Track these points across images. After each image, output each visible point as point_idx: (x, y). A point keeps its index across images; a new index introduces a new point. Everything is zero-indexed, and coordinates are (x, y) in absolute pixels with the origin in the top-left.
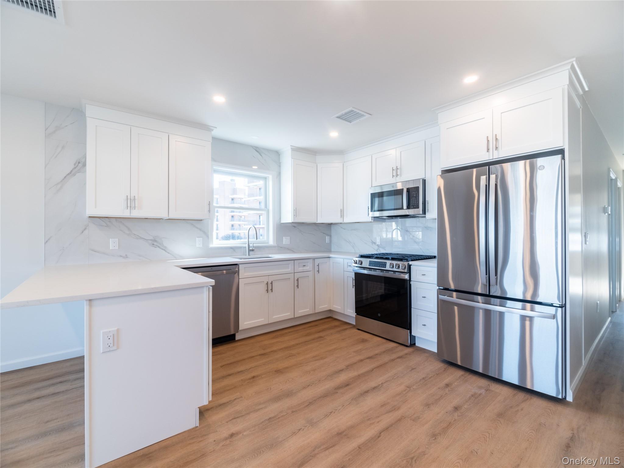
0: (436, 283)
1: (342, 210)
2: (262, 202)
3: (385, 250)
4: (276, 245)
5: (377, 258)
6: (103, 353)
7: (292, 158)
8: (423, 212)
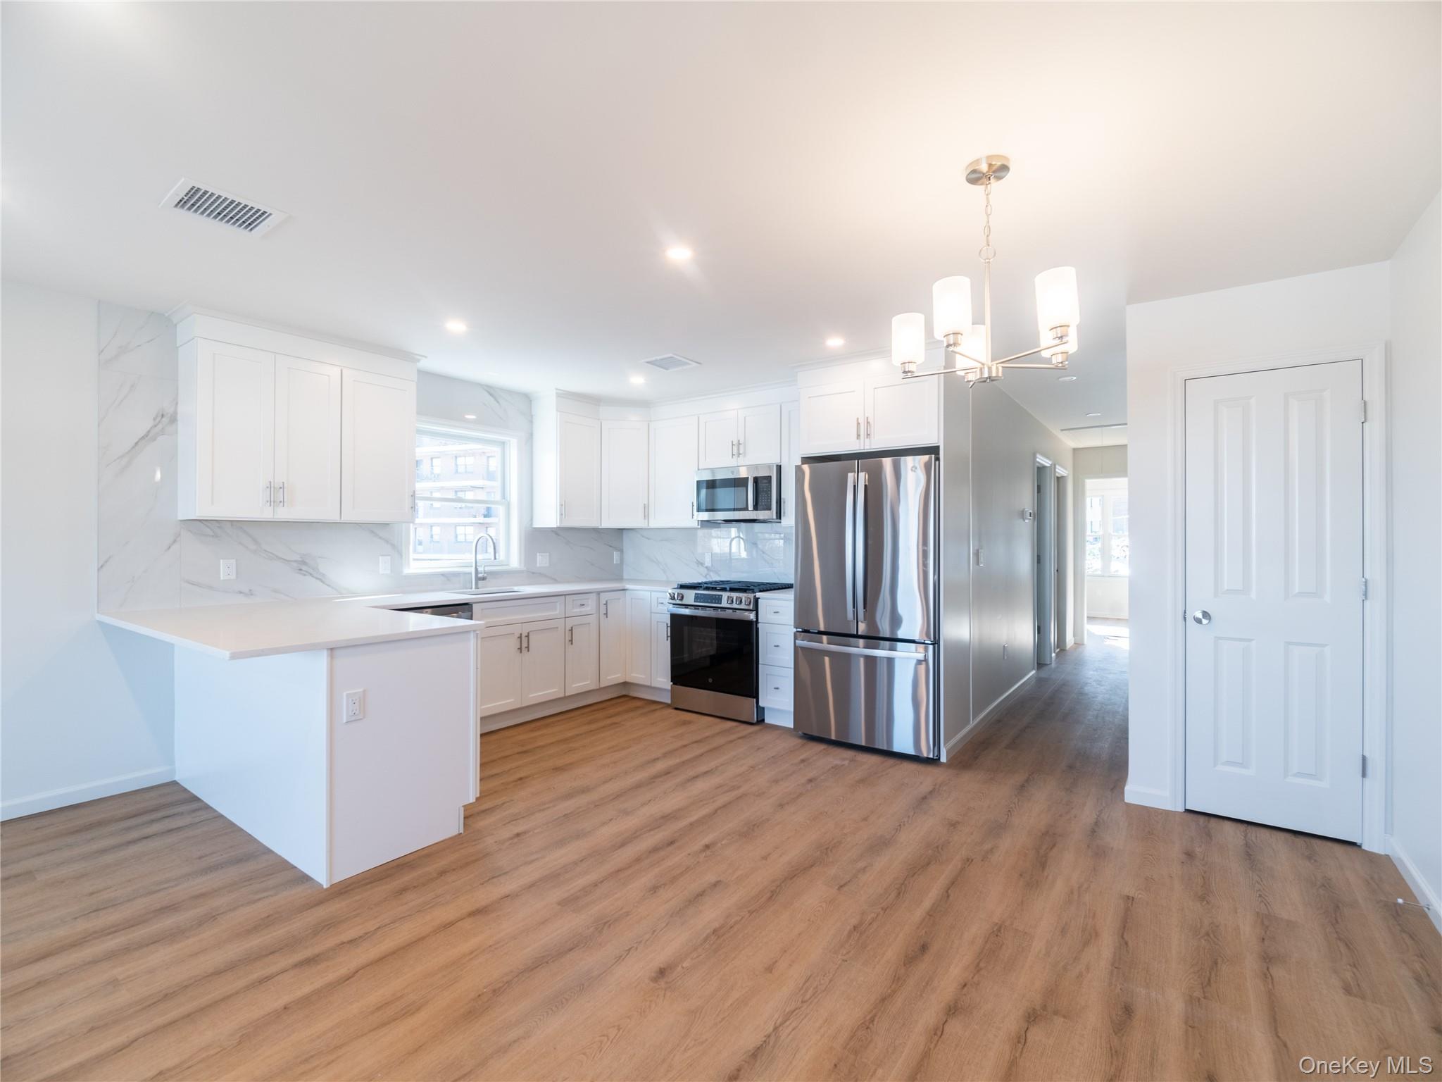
0: (793, 624)
1: (646, 506)
2: (421, 460)
3: (719, 575)
4: (525, 569)
5: (707, 589)
6: (347, 722)
7: (557, 411)
8: (777, 516)
